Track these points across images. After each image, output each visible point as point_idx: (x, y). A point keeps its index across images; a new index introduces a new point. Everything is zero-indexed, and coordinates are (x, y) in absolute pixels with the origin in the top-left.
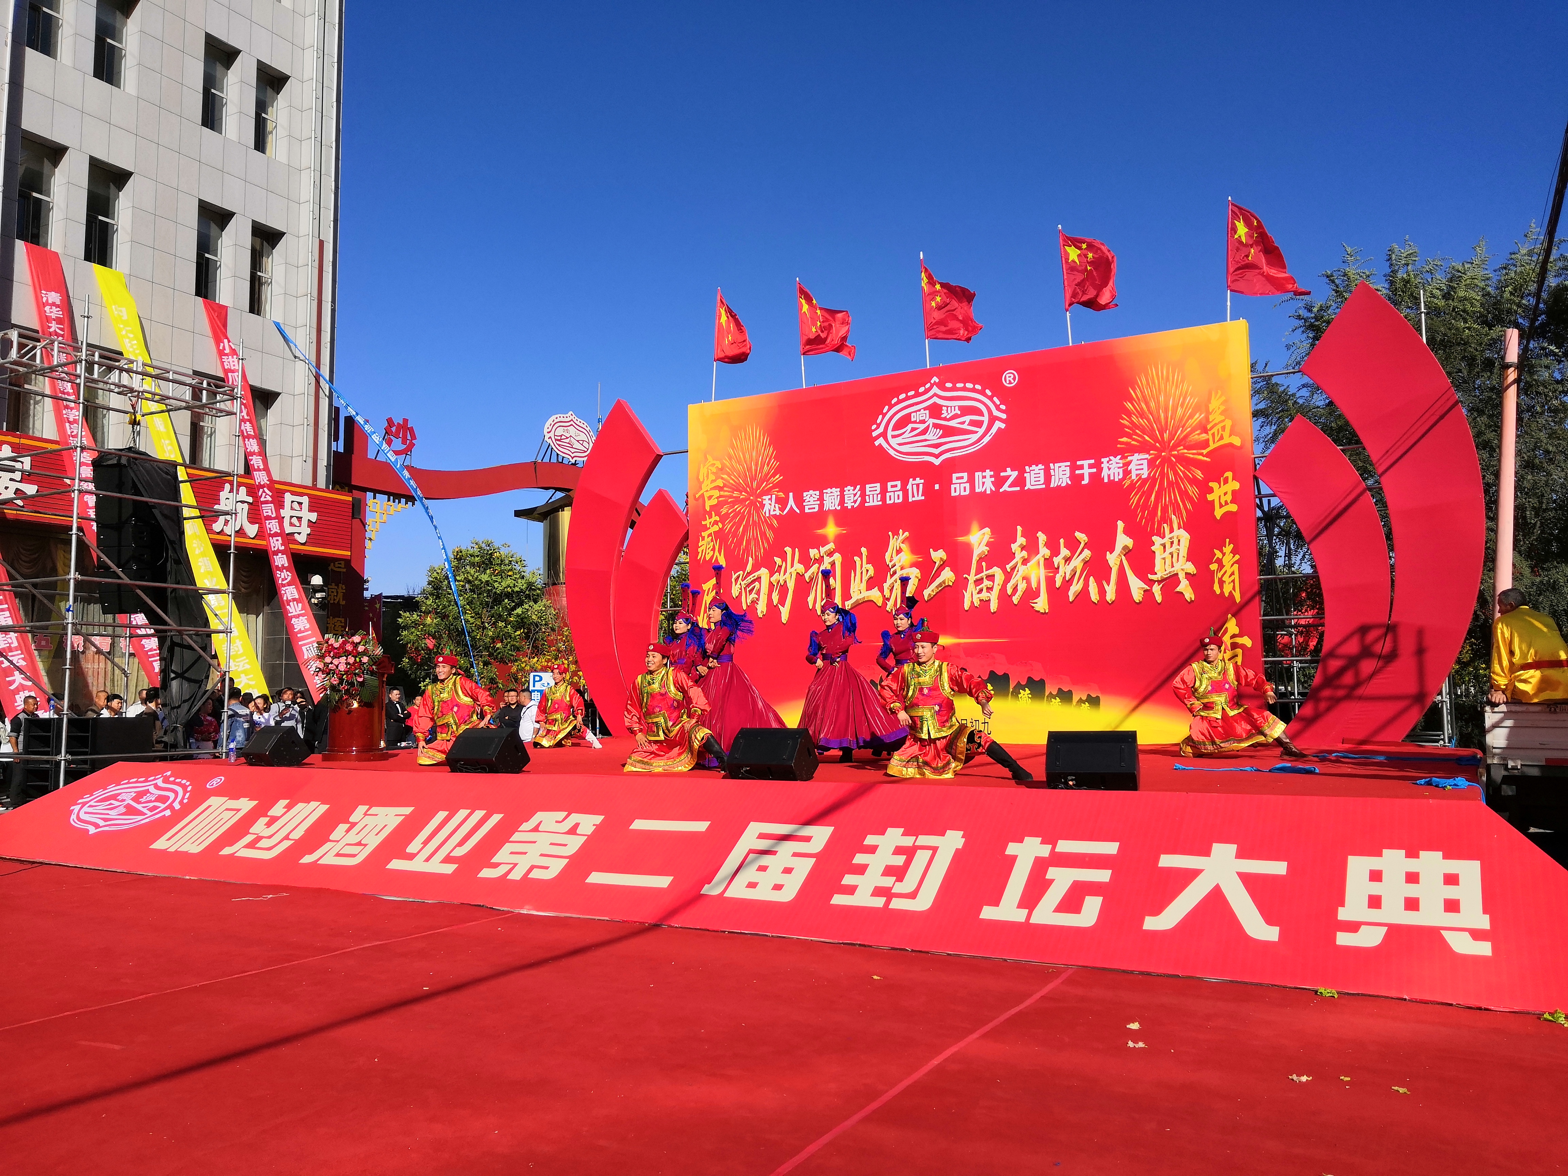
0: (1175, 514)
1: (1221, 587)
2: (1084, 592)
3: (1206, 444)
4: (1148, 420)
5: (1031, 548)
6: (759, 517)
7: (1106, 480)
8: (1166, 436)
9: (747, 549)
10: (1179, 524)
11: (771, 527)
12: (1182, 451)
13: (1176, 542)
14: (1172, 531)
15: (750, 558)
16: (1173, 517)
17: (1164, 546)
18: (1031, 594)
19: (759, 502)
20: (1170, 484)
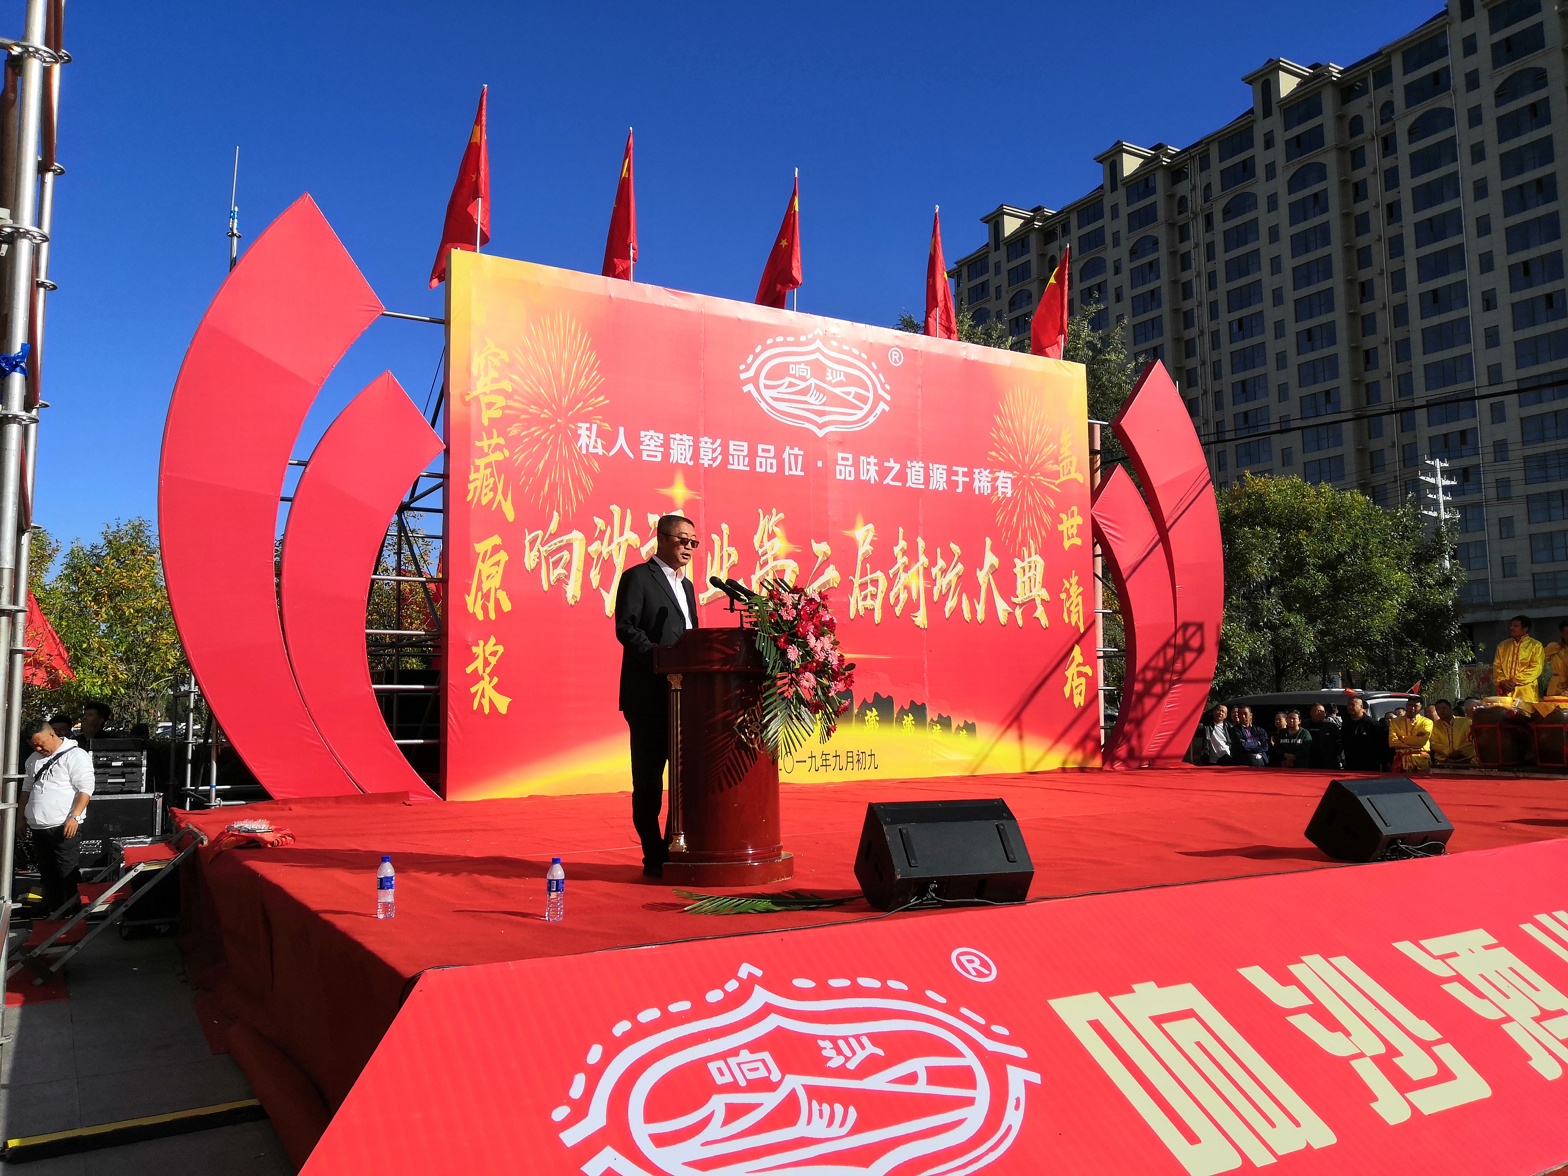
0: (1032, 539)
1: (1069, 617)
2: (958, 608)
3: (1056, 475)
4: (1013, 439)
5: (911, 553)
6: (571, 453)
7: (977, 493)
8: (1027, 458)
9: (551, 497)
10: (1036, 549)
11: (589, 470)
12: (1038, 477)
13: (1033, 567)
14: (1030, 556)
15: (555, 513)
16: (1031, 541)
17: (1023, 568)
18: (912, 606)
19: (571, 429)
20: (1029, 506)
